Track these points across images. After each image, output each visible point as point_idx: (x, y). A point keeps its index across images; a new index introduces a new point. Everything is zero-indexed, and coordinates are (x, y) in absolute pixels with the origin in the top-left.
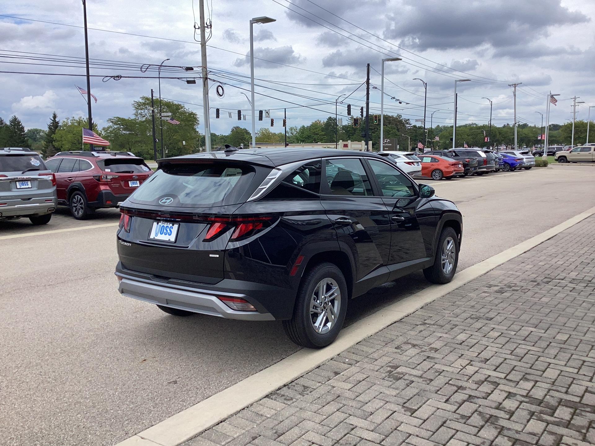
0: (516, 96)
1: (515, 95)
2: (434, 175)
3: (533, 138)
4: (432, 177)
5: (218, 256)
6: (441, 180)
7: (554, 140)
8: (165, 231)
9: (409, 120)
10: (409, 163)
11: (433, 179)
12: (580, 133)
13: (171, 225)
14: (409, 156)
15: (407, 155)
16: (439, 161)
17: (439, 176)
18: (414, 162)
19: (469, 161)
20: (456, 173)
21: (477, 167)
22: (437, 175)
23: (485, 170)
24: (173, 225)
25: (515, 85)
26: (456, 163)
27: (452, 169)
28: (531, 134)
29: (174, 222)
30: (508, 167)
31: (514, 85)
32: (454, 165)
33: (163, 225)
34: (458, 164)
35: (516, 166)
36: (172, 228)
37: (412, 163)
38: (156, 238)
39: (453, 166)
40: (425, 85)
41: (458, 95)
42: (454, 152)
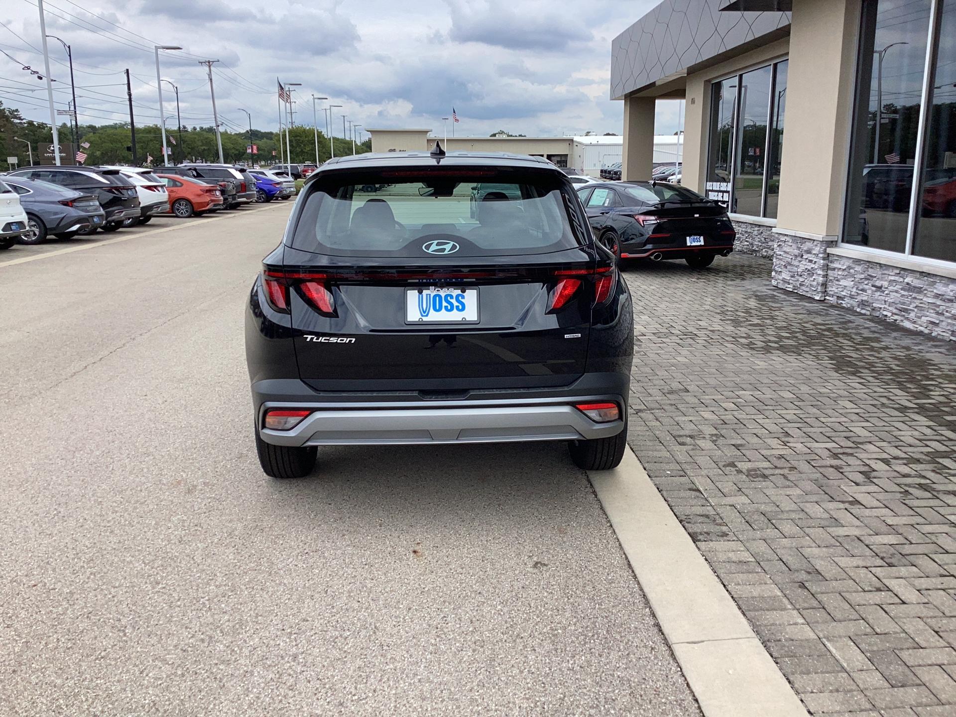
0: (213, 81)
1: (211, 79)
2: (178, 210)
3: (233, 151)
4: (173, 213)
5: (579, 335)
6: (189, 217)
7: (261, 154)
8: (444, 304)
9: (17, 111)
10: (149, 188)
11: (177, 217)
12: (302, 146)
13: (459, 292)
14: (146, 175)
15: (143, 173)
16: (182, 185)
17: (187, 211)
18: (159, 186)
19: (225, 185)
20: (215, 205)
21: (235, 195)
22: (183, 208)
23: (244, 200)
24: (464, 291)
25: (209, 63)
26: (213, 188)
27: (207, 198)
28: (230, 144)
29: (464, 286)
30: (263, 196)
31: (207, 63)
32: (209, 191)
33: (435, 293)
34: (215, 190)
35: (275, 194)
36: (463, 297)
37: (155, 187)
38: (425, 319)
39: (208, 194)
40: (68, 49)
41: (130, 72)
42: (195, 170)
